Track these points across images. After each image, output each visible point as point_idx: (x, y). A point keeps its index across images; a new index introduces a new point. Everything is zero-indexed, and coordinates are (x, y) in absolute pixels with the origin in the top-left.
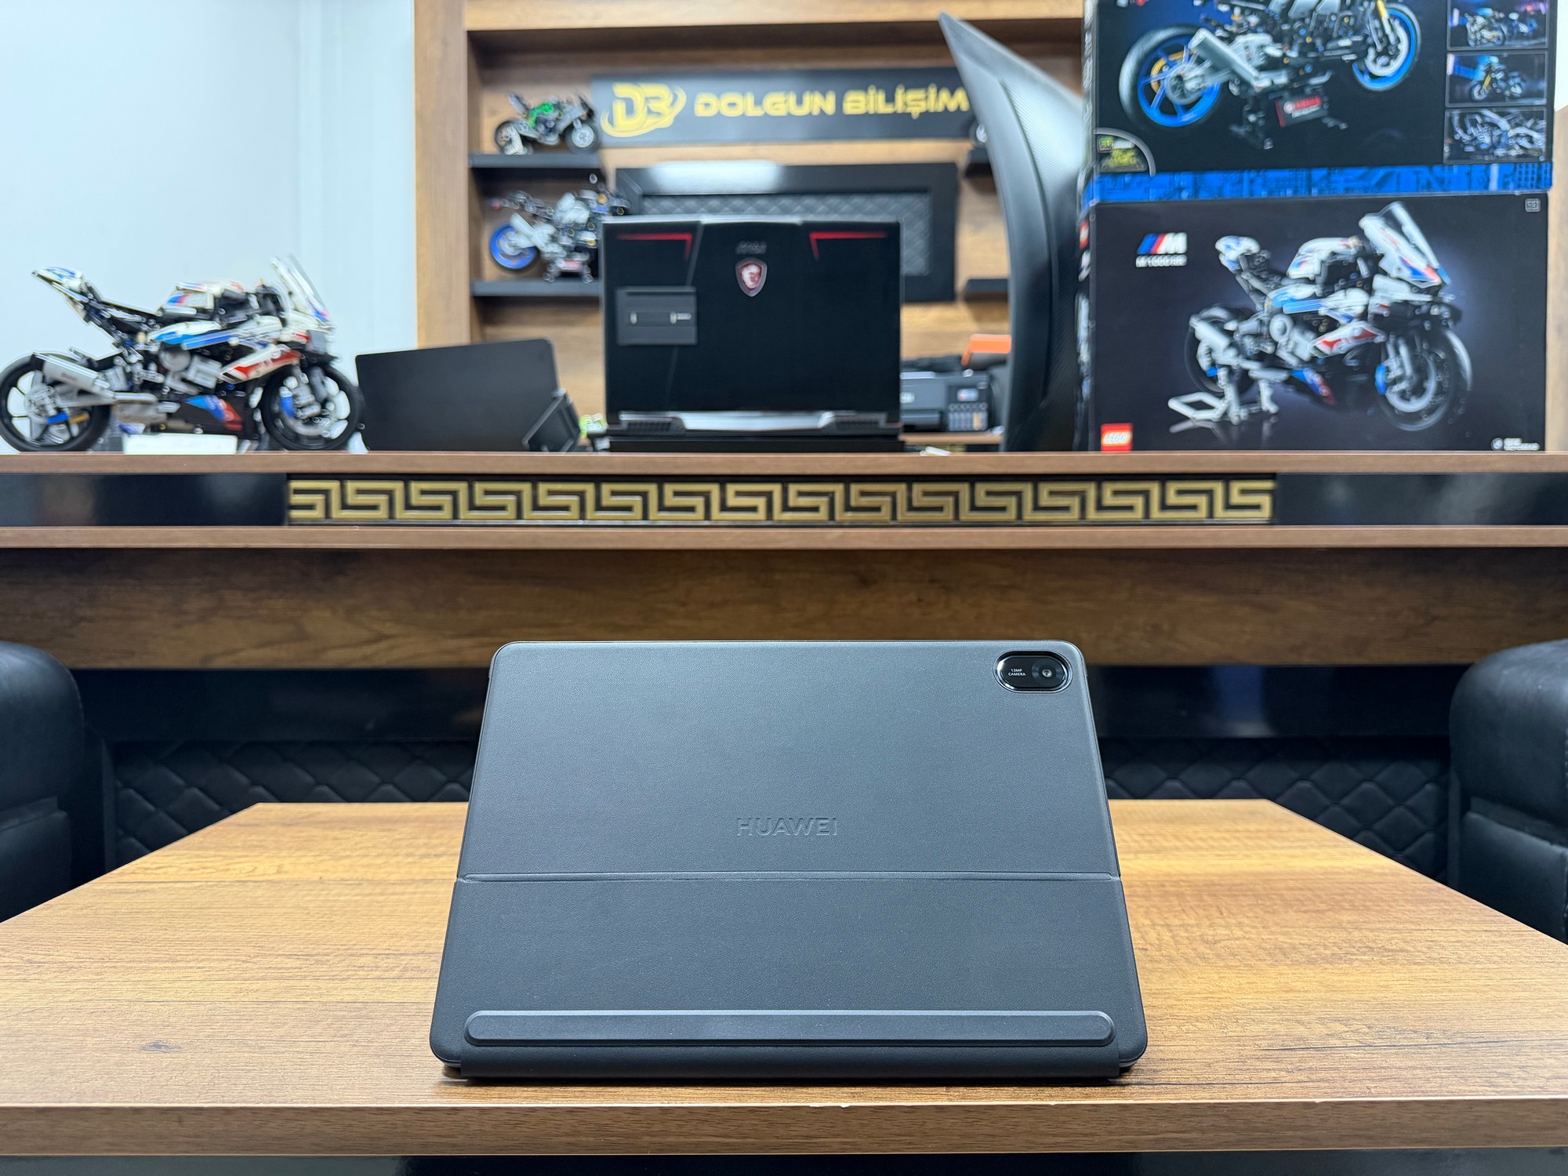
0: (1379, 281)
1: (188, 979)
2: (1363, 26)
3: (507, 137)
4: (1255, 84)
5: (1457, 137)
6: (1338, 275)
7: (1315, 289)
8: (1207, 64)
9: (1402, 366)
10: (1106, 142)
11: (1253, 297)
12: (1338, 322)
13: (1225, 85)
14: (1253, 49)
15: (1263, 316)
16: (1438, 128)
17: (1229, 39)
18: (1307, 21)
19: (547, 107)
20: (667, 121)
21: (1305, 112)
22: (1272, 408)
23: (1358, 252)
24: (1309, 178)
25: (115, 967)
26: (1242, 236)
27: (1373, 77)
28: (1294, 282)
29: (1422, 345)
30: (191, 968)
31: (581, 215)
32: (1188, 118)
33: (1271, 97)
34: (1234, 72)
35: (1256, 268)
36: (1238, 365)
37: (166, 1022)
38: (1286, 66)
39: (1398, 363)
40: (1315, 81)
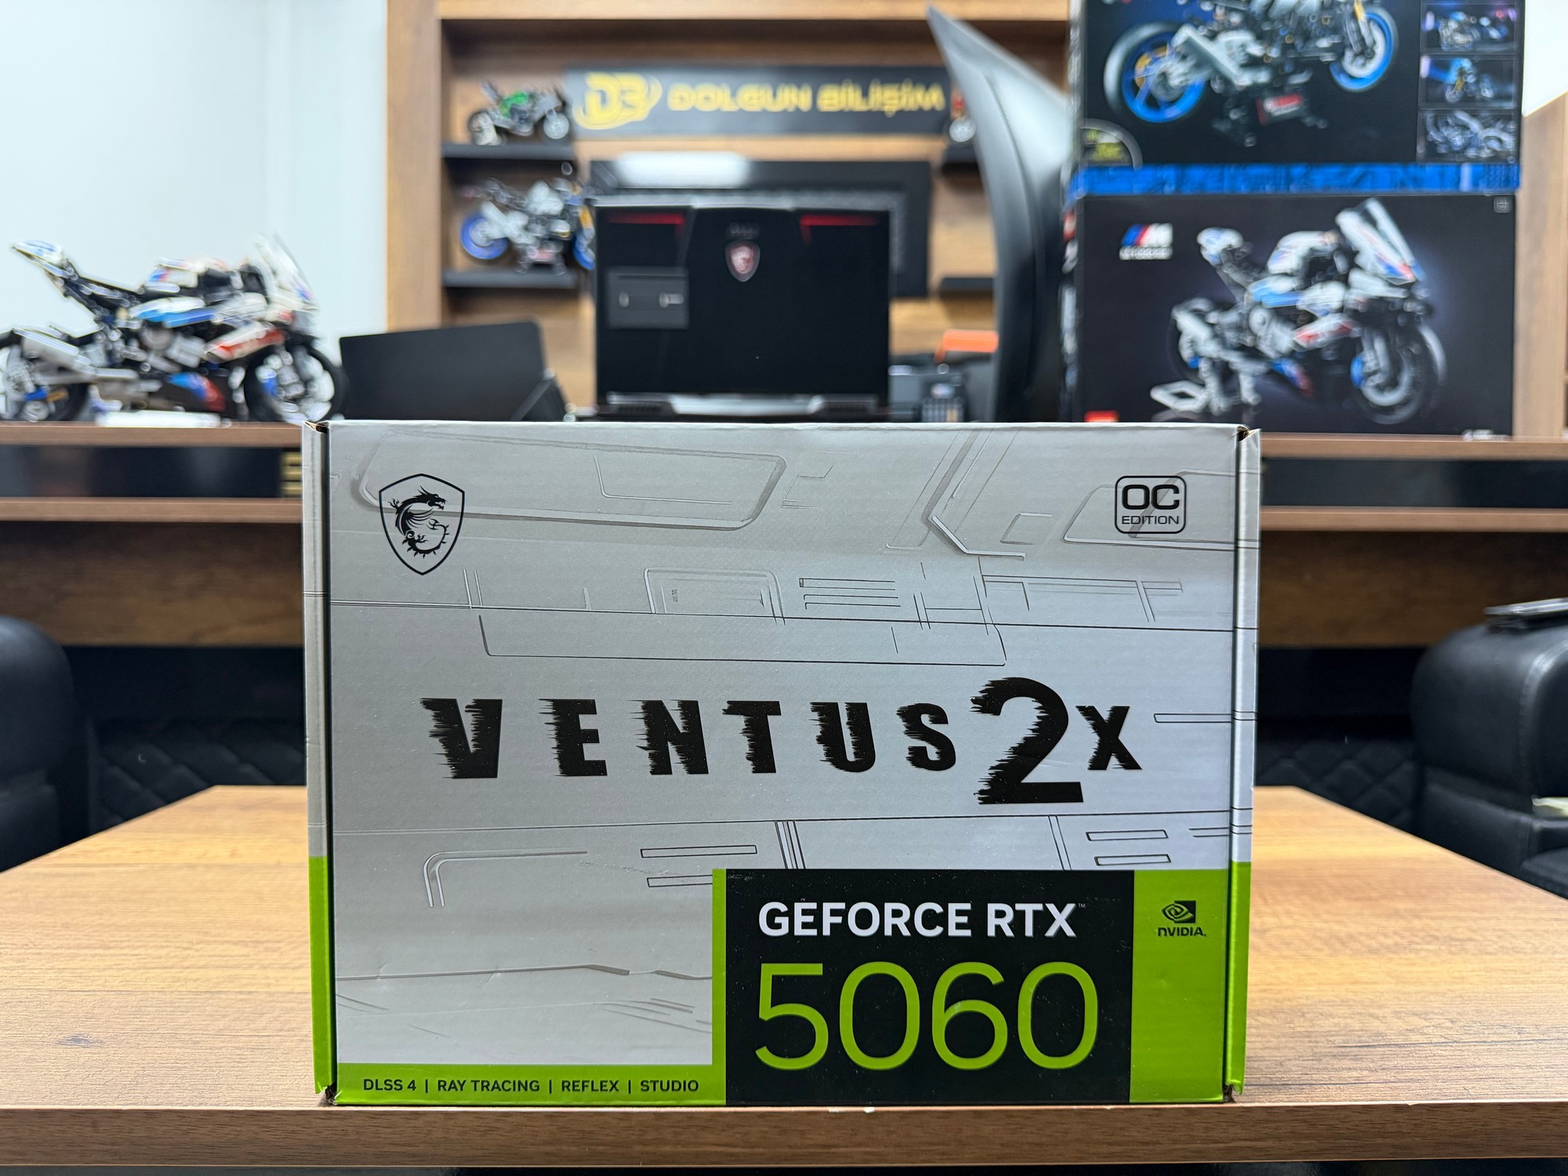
0: (1355, 276)
1: (122, 967)
2: (1341, 28)
3: (480, 128)
4: (1237, 81)
5: (1430, 138)
6: (1315, 269)
7: (1293, 284)
8: (1191, 61)
9: (1377, 359)
10: (1094, 135)
11: (1233, 290)
12: (1315, 315)
13: (1207, 84)
14: (1235, 47)
15: (1243, 309)
16: (1412, 128)
17: (1212, 37)
19: (519, 98)
20: (641, 113)
21: (1286, 110)
22: (1252, 399)
23: (1336, 248)
24: (1288, 175)
25: (39, 954)
26: (1224, 228)
27: (1351, 77)
28: (1273, 276)
29: (1397, 340)
30: (124, 955)
31: (554, 206)
32: (1171, 113)
33: (1253, 95)
34: (1216, 70)
35: (1237, 262)
36: (1220, 356)
37: (90, 1013)
38: (1267, 65)
39: (1373, 357)
40: (1295, 80)
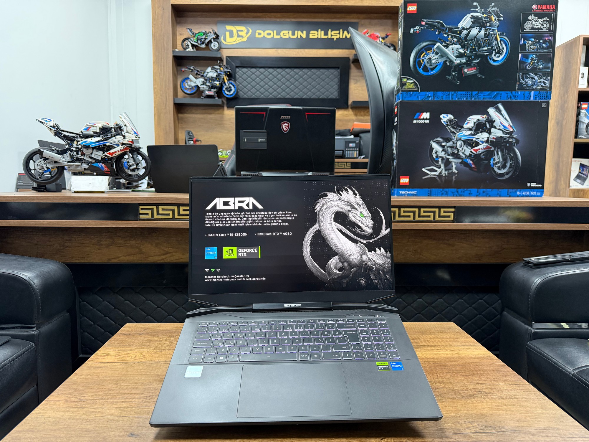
0: (493, 130)
2: (491, 43)
3: (186, 45)
4: (455, 62)
5: (521, 82)
6: (479, 127)
7: (473, 132)
8: (439, 55)
9: (499, 158)
10: (405, 80)
11: (451, 134)
12: (479, 143)
13: (445, 62)
14: (455, 50)
15: (454, 141)
16: (515, 78)
17: (447, 46)
18: (473, 41)
19: (201, 34)
20: (245, 39)
21: (471, 72)
22: (456, 172)
23: (486, 119)
24: (472, 94)
26: (448, 114)
27: (494, 61)
28: (465, 129)
29: (506, 152)
31: (213, 74)
32: (431, 73)
33: (460, 66)
34: (448, 58)
35: (453, 124)
36: (446, 157)
38: (466, 56)
39: (498, 157)
40: (474, 62)
